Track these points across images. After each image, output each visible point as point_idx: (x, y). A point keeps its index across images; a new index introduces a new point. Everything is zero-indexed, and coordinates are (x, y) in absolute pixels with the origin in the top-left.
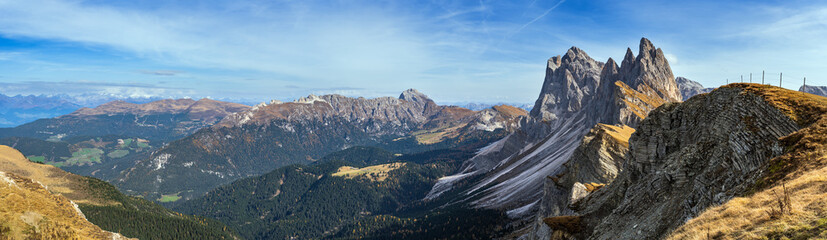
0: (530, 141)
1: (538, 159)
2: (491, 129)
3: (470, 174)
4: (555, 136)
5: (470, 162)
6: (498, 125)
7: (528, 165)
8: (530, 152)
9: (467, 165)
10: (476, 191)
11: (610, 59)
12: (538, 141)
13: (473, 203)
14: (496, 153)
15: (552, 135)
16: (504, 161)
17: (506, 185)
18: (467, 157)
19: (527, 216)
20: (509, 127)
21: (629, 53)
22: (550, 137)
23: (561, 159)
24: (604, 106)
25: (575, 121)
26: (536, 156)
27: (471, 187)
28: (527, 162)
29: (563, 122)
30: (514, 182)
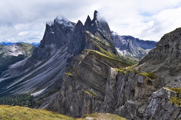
0: (40, 60)
1: (45, 68)
2: (16, 55)
3: (7, 78)
4: (53, 57)
5: (6, 72)
6: (20, 53)
7: (40, 71)
8: (40, 65)
9: (5, 74)
10: (12, 86)
11: (79, 21)
12: (44, 60)
13: (11, 92)
14: (22, 67)
15: (51, 57)
16: (27, 70)
17: (29, 82)
18: (5, 70)
19: (42, 95)
20: (26, 54)
21: (89, 17)
22: (50, 58)
23: (57, 68)
24: (77, 44)
25: (62, 51)
26: (44, 67)
27: (9, 85)
28: (39, 70)
29: (56, 51)
30: (33, 80)
